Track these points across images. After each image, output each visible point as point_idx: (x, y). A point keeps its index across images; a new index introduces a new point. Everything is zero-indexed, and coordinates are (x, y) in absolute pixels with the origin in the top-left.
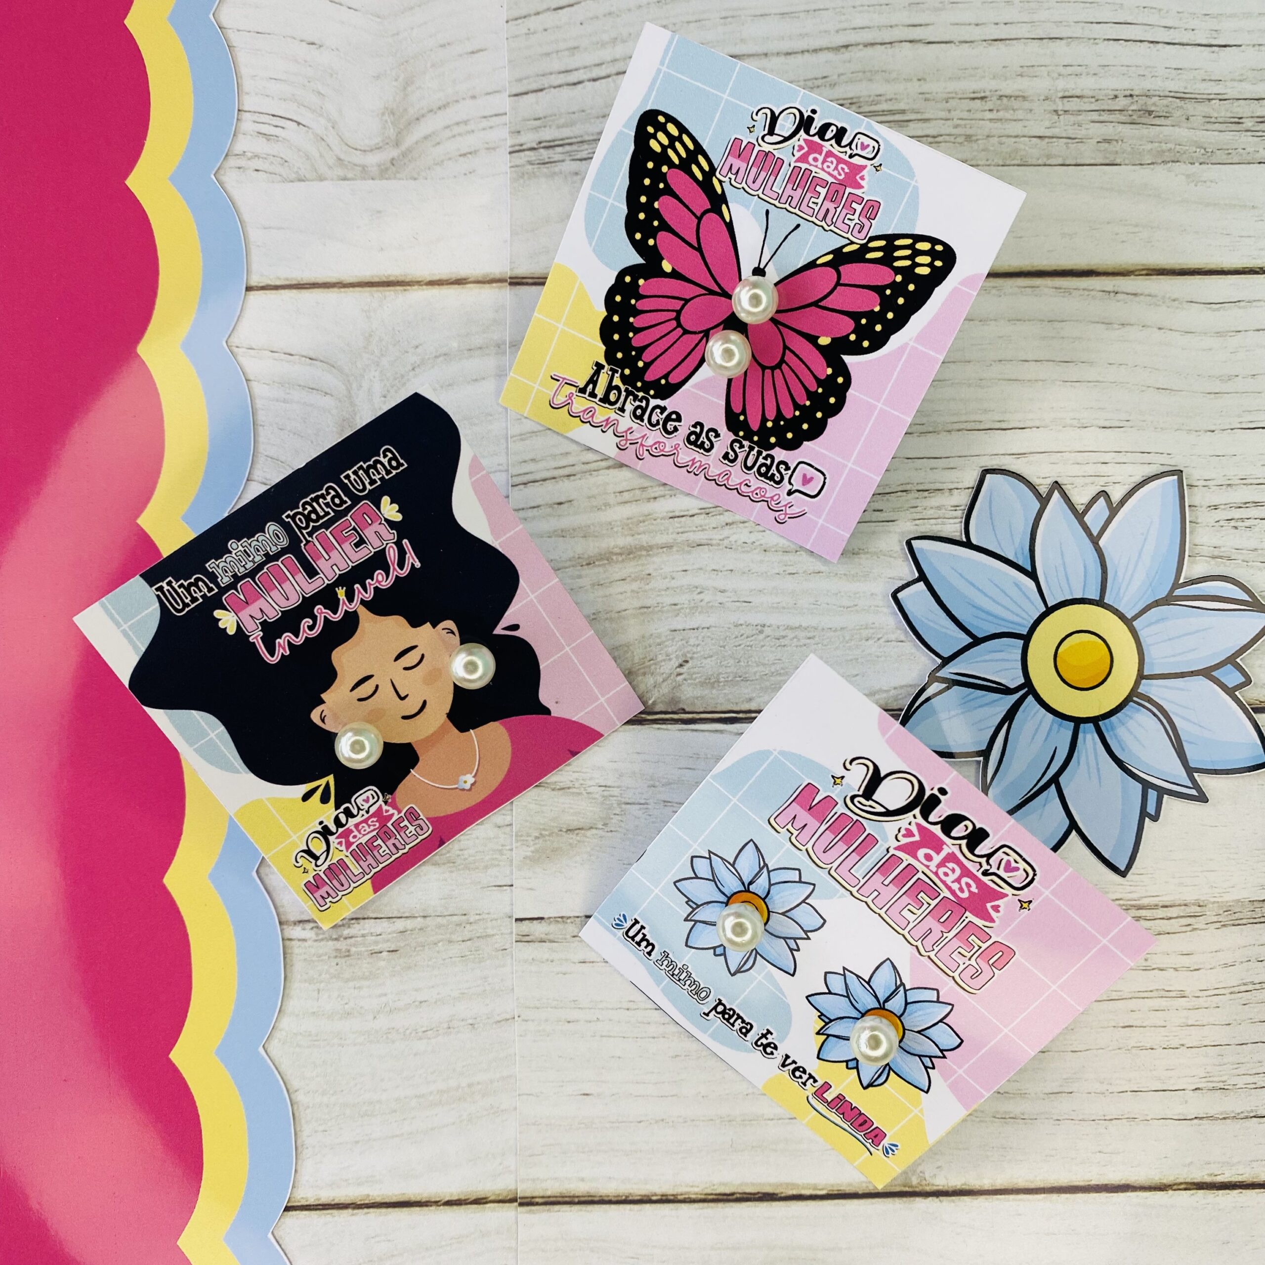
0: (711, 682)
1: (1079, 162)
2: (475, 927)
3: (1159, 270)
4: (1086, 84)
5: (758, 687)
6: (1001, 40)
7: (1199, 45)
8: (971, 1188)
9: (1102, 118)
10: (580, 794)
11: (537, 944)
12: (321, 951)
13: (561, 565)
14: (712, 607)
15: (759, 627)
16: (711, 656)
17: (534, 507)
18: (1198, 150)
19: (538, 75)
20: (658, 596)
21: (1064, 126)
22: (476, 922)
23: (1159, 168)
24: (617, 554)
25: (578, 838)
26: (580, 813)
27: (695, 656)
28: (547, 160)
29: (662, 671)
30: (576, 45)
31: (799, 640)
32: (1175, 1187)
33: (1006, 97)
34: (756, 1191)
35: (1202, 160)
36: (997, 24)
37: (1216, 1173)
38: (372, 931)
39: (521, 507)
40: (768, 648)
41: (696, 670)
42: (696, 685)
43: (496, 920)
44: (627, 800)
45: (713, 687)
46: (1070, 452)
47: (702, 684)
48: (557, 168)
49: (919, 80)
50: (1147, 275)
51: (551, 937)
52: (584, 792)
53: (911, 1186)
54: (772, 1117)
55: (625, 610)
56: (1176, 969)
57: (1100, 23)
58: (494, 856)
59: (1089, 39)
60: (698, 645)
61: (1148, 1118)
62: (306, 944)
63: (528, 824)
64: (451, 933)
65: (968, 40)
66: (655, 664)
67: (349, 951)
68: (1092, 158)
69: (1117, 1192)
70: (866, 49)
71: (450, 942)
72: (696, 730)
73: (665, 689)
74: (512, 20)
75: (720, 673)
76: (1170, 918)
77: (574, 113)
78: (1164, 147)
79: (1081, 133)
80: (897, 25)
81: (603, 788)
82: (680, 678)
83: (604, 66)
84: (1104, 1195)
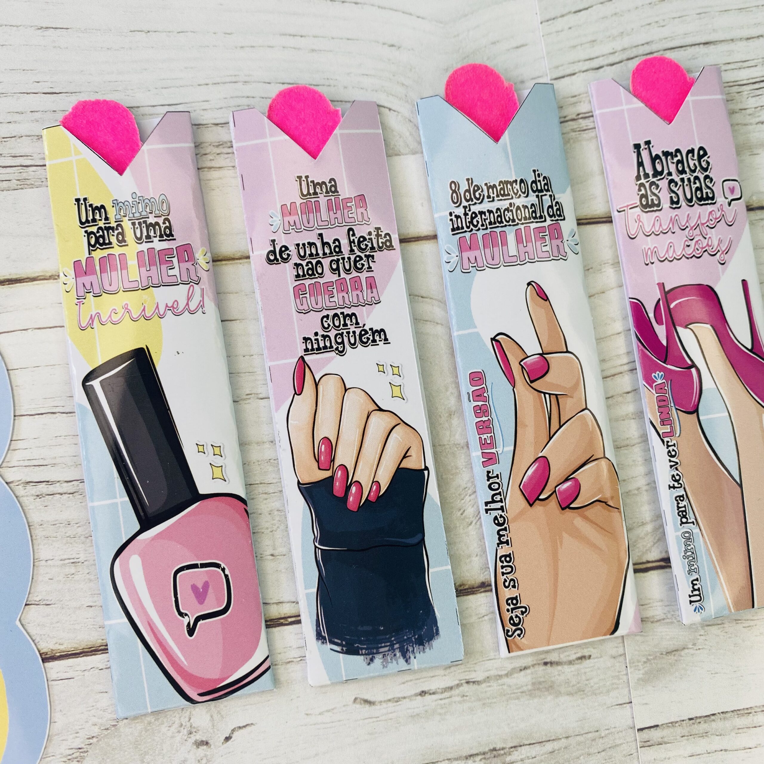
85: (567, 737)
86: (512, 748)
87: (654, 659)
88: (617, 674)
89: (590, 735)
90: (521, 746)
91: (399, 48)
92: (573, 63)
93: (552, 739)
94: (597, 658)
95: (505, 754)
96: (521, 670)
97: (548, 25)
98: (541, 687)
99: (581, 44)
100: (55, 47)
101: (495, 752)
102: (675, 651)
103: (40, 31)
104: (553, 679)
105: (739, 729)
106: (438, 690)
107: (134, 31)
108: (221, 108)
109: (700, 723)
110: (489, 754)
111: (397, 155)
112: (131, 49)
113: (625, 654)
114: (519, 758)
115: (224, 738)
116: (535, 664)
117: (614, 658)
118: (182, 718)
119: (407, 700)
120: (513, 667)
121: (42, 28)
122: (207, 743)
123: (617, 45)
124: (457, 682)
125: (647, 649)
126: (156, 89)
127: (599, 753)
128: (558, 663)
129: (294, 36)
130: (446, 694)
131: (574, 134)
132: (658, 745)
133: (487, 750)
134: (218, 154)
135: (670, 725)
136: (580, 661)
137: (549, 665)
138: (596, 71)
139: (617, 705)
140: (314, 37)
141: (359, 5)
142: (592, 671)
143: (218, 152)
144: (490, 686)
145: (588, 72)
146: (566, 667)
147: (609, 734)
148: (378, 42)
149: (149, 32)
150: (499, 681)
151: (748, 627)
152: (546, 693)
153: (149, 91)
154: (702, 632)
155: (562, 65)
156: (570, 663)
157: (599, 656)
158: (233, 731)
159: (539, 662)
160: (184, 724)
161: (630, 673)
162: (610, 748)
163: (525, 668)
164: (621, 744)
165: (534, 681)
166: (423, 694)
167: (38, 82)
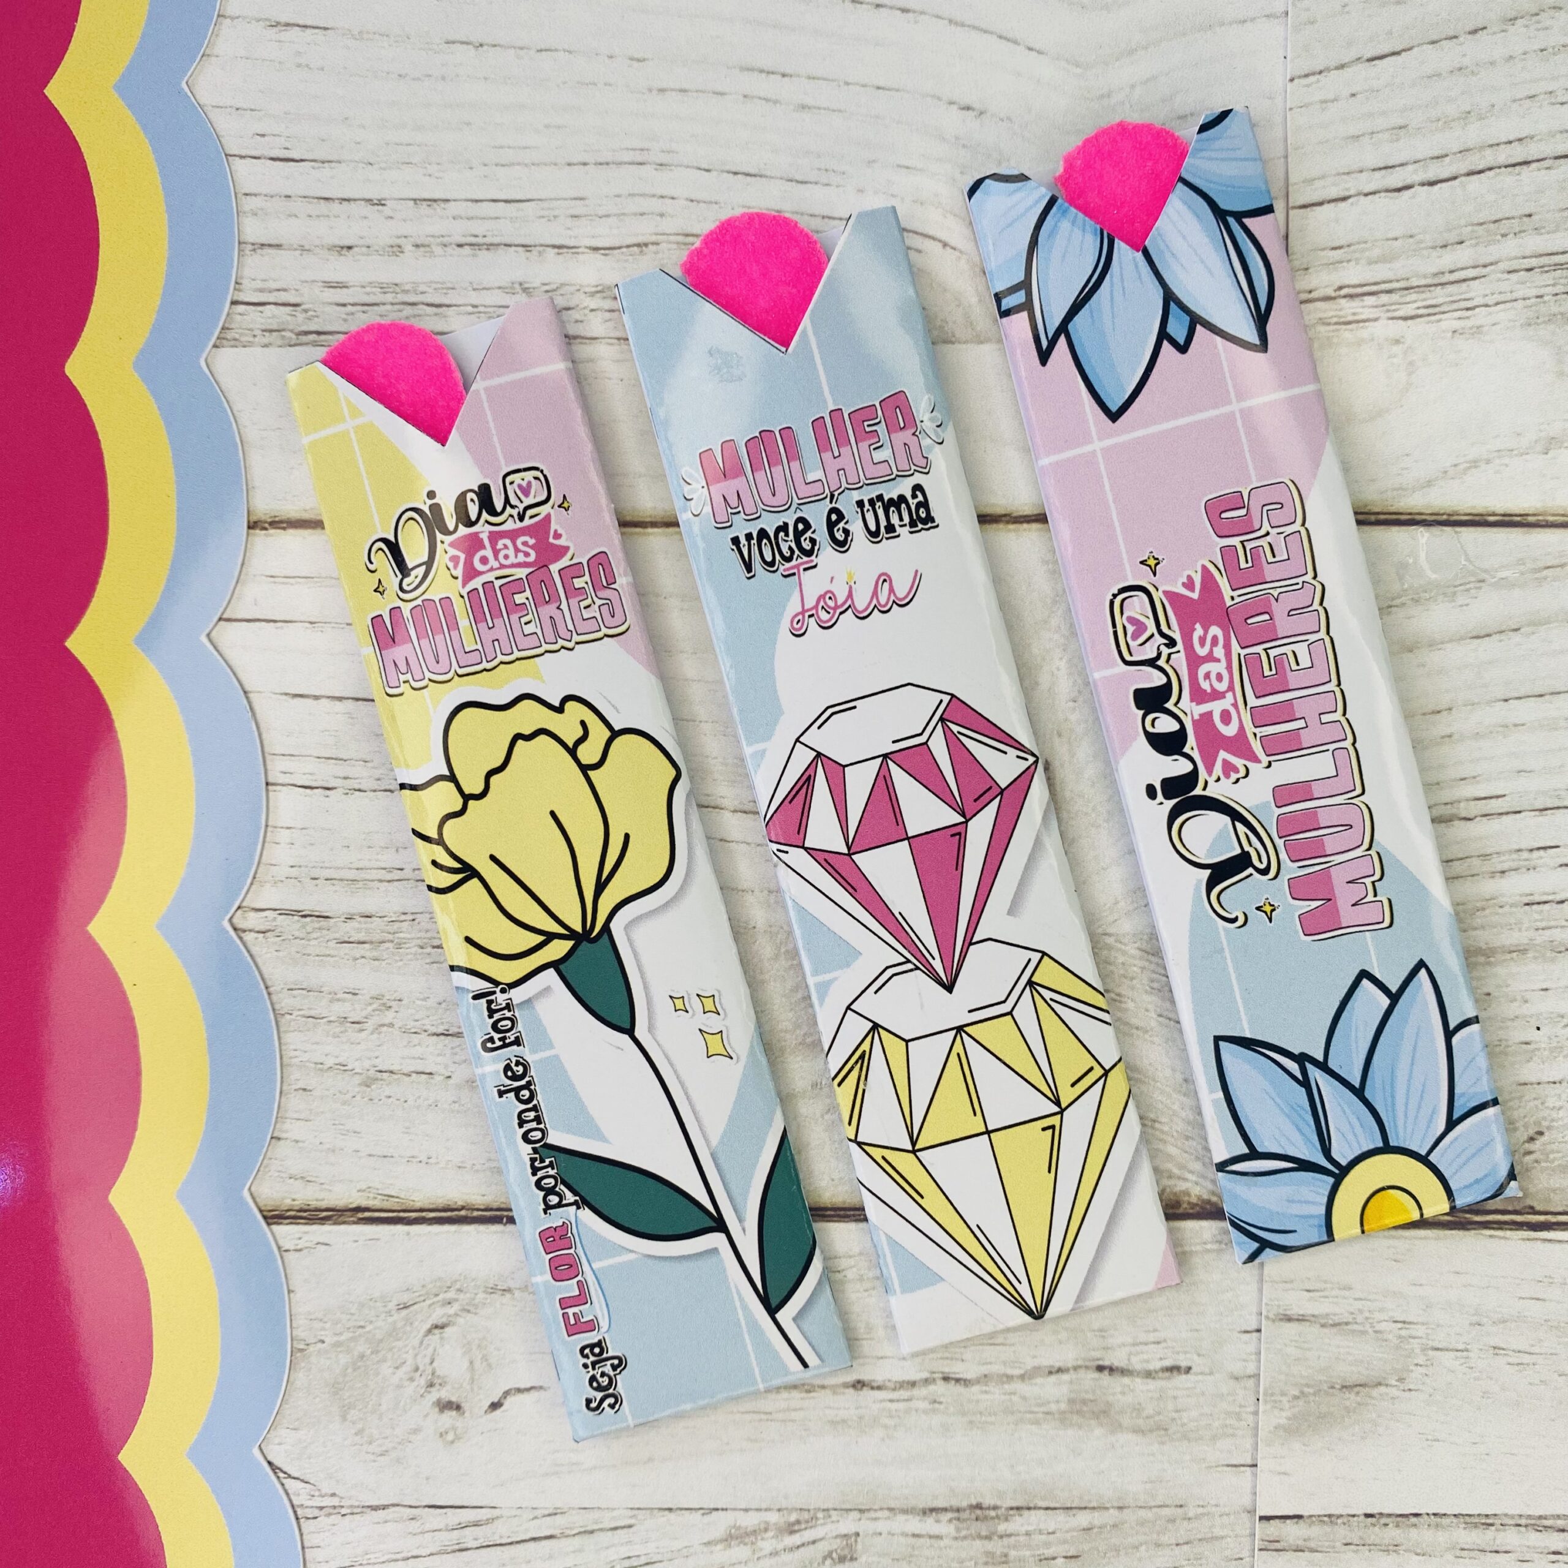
2: (1195, 1524)
10: (1364, 1333)
11: (1289, 1555)
12: (964, 1555)
19: (1338, 174)
22: (1197, 1517)
25: (1359, 1399)
26: (1362, 1362)
27: (1555, 1124)
28: (1350, 318)
30: (1401, 122)
38: (1042, 1526)
41: (1554, 1147)
42: (1554, 1170)
43: (1228, 1515)
44: (1436, 1344)
47: (1563, 1169)
48: (1364, 332)
51: (1312, 1545)
52: (1370, 1330)
58: (1228, 1422)
60: (1560, 1108)
62: (942, 1543)
63: (1283, 1377)
64: (1158, 1534)
67: (1006, 1555)
71: (1158, 1545)
72: (1550, 1241)
74: (1300, 77)
77: (1396, 239)
81: (1400, 1325)
82: (1528, 1158)
83: (1447, 159)
85: (1120, 1508)
86: (1012, 1509)
87: (1314, 1394)
88: (1238, 1409)
89: (1166, 1512)
90: (1029, 1509)
91: (981, 113)
92: (1348, 173)
93: (1091, 1505)
94: (1202, 1373)
95: (998, 1517)
96: (1050, 1373)
97: (1308, 86)
98: (1085, 1409)
99: (1373, 133)
100: (299, 66)
101: (979, 1512)
102: (1360, 1385)
103: (275, 29)
104: (1110, 1398)
105: (1463, 1549)
106: (888, 1384)
107: (453, 42)
108: (608, 216)
109: (1386, 1525)
110: (968, 1512)
111: (946, 342)
112: (443, 78)
113: (1257, 1376)
114: (1023, 1530)
115: (489, 1403)
116: (1080, 1367)
117: (1237, 1379)
118: (419, 1357)
119: (828, 1391)
120: (1036, 1364)
121: (278, 24)
122: (458, 1408)
123: (1451, 140)
124: (925, 1375)
125: (1304, 1373)
126: (485, 165)
127: (1177, 1545)
128: (1124, 1372)
129: (768, 73)
130: (904, 1394)
131: (1322, 329)
132: (1295, 1551)
133: (964, 1504)
134: (592, 310)
135: (1326, 1519)
136: (1167, 1374)
137: (1106, 1372)
138: (1396, 194)
139: (1228, 1466)
140: (809, 78)
141: (911, 15)
142: (1188, 1396)
143: (593, 306)
144: (986, 1392)
145: (1377, 195)
146: (1138, 1380)
147: (1203, 1514)
148: (939, 99)
149: (481, 45)
150: (1006, 1386)
151: (1518, 1364)
152: (1093, 1422)
153: (471, 168)
154: (1421, 1360)
155: (1323, 177)
156: (1149, 1374)
157: (1207, 1370)
158: (507, 1394)
159: (1087, 1363)
160: (421, 1368)
161: (1264, 1412)
162: (1200, 1540)
163: (1060, 1370)
164: (1222, 1538)
165: (1072, 1395)
166: (859, 1386)
167: (263, 135)
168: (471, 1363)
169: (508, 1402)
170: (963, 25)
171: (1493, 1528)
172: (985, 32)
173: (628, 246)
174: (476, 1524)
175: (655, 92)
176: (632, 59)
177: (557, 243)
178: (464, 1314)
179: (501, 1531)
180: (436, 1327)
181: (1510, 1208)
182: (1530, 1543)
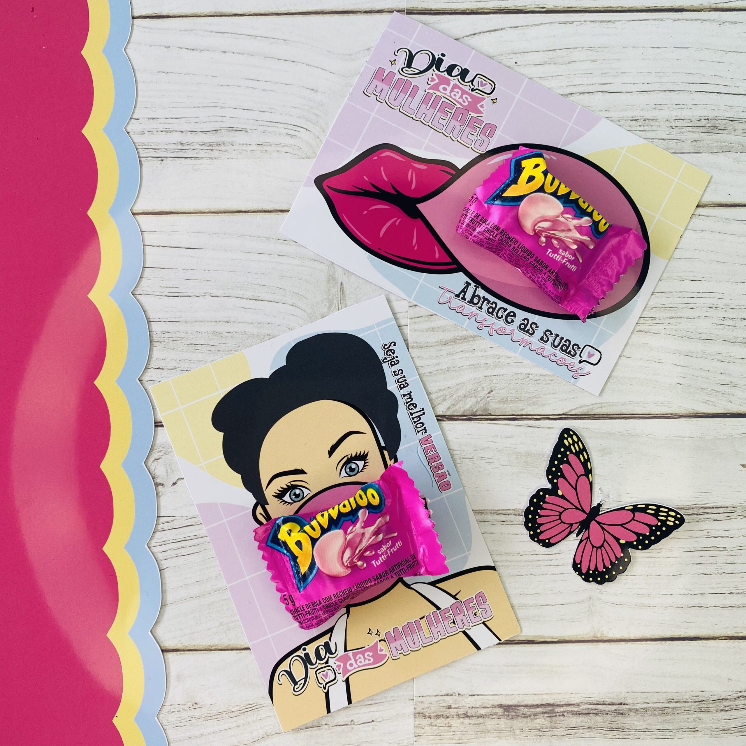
0: (504, 401)
1: (682, 151)
3: (719, 204)
4: (686, 114)
5: (526, 403)
6: (645, 91)
7: (741, 94)
8: (625, 638)
9: (694, 130)
13: (431, 345)
14: (504, 365)
15: (527, 375)
16: (504, 389)
17: (419, 317)
18: (739, 146)
20: (478, 359)
21: (675, 134)
23: (721, 155)
24: (458, 339)
27: (496, 388)
29: (480, 396)
31: (546, 381)
32: (720, 638)
33: (648, 119)
34: (525, 639)
35: (741, 151)
36: (644, 83)
37: (739, 632)
39: (413, 317)
40: (531, 385)
41: (496, 395)
42: (496, 402)
44: (463, 457)
45: (504, 404)
46: (676, 292)
47: (500, 402)
49: (606, 111)
50: (714, 207)
53: (597, 637)
54: (532, 605)
55: (462, 366)
56: (722, 537)
57: (693, 83)
59: (688, 91)
60: (497, 383)
61: (708, 606)
65: (630, 91)
66: (477, 392)
68: (689, 150)
69: (692, 640)
70: (581, 95)
72: (496, 424)
73: (482, 404)
75: (508, 397)
76: (719, 513)
78: (723, 144)
79: (683, 137)
80: (595, 84)
82: (489, 399)
84: (687, 642)
168: (167, 470)
169: (178, 483)
170: (311, 66)
171: (483, 514)
172: (317, 67)
173: (212, 131)
174: (168, 522)
175: (220, 86)
176: (212, 76)
177: (191, 130)
178: (165, 455)
179: (175, 524)
180: (156, 459)
181: (484, 414)
182: (494, 519)
